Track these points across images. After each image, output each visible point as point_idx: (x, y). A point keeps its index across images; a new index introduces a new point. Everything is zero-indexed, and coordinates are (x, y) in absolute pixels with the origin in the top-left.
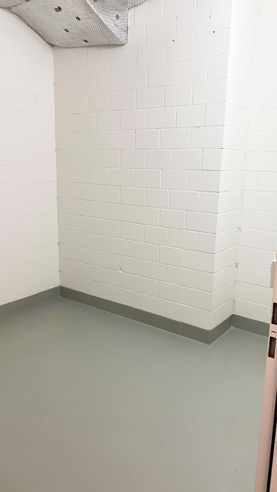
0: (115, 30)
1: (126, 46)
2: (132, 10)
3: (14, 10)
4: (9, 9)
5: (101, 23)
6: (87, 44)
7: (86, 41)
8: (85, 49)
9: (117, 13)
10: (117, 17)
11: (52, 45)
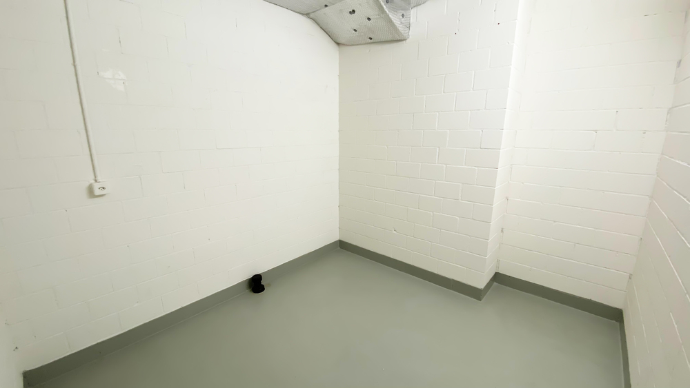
0: (400, 27)
1: (407, 41)
2: (415, 9)
3: (312, 15)
4: (307, 15)
5: (390, 21)
6: (371, 40)
7: (371, 39)
8: (368, 46)
9: (403, 12)
10: (403, 15)
11: (338, 44)
